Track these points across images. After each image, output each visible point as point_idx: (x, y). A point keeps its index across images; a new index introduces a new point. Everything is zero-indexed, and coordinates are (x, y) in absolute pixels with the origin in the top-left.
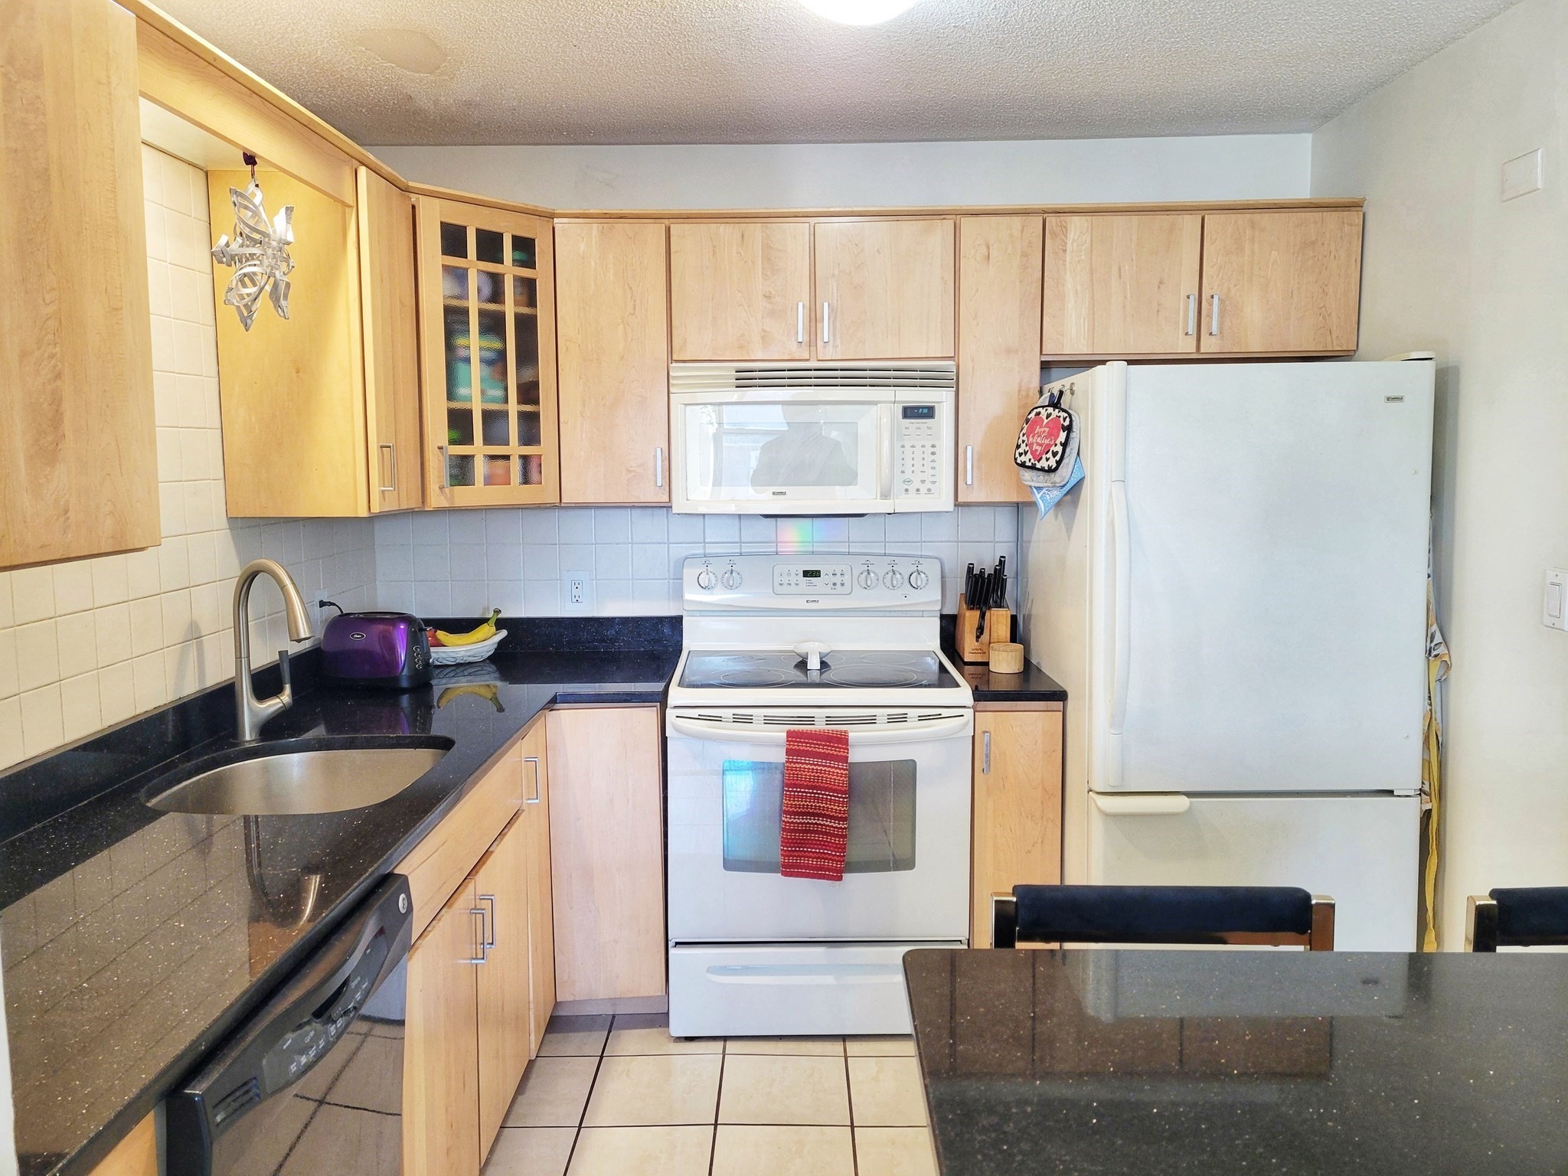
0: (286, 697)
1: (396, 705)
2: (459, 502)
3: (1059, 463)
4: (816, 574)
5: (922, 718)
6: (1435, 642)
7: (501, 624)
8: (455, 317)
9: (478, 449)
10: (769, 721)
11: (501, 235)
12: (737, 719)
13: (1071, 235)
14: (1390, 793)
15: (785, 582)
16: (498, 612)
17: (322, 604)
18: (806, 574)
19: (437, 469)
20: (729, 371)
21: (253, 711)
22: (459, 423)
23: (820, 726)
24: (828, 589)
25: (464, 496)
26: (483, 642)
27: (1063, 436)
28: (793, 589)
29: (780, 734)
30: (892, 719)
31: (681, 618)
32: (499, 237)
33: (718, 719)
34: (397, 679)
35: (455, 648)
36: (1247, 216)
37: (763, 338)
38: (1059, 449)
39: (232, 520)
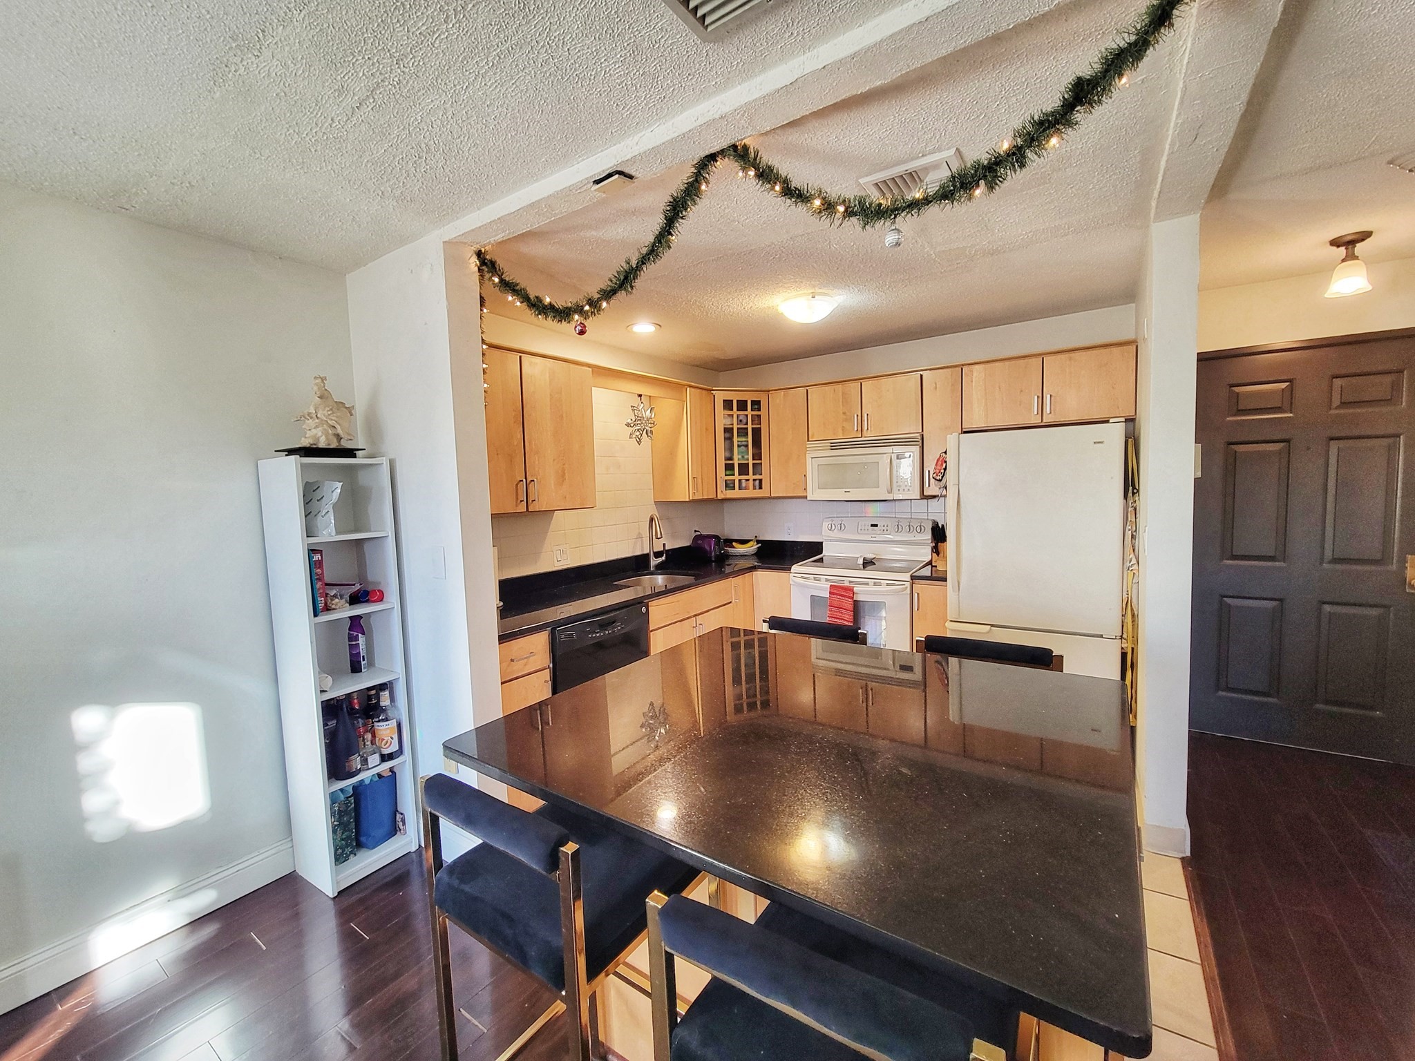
0: (663, 558)
1: (711, 566)
2: (728, 496)
3: (942, 477)
4: (876, 526)
5: (888, 584)
6: (1132, 563)
7: (758, 542)
8: (728, 430)
9: (737, 477)
10: (827, 580)
11: (746, 401)
12: (815, 579)
13: (975, 374)
14: (1101, 636)
15: (863, 529)
16: (756, 537)
17: (696, 531)
18: (872, 525)
19: (721, 485)
20: (827, 444)
21: (654, 562)
22: (730, 467)
23: (847, 584)
24: (879, 532)
25: (730, 494)
26: (751, 548)
27: (944, 465)
28: (866, 532)
29: (828, 585)
30: (875, 584)
31: (822, 543)
32: (746, 402)
33: (808, 578)
34: (711, 557)
35: (740, 549)
36: (1067, 355)
37: (843, 430)
38: (943, 471)
39: (655, 502)
